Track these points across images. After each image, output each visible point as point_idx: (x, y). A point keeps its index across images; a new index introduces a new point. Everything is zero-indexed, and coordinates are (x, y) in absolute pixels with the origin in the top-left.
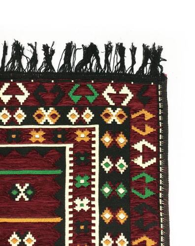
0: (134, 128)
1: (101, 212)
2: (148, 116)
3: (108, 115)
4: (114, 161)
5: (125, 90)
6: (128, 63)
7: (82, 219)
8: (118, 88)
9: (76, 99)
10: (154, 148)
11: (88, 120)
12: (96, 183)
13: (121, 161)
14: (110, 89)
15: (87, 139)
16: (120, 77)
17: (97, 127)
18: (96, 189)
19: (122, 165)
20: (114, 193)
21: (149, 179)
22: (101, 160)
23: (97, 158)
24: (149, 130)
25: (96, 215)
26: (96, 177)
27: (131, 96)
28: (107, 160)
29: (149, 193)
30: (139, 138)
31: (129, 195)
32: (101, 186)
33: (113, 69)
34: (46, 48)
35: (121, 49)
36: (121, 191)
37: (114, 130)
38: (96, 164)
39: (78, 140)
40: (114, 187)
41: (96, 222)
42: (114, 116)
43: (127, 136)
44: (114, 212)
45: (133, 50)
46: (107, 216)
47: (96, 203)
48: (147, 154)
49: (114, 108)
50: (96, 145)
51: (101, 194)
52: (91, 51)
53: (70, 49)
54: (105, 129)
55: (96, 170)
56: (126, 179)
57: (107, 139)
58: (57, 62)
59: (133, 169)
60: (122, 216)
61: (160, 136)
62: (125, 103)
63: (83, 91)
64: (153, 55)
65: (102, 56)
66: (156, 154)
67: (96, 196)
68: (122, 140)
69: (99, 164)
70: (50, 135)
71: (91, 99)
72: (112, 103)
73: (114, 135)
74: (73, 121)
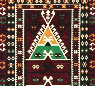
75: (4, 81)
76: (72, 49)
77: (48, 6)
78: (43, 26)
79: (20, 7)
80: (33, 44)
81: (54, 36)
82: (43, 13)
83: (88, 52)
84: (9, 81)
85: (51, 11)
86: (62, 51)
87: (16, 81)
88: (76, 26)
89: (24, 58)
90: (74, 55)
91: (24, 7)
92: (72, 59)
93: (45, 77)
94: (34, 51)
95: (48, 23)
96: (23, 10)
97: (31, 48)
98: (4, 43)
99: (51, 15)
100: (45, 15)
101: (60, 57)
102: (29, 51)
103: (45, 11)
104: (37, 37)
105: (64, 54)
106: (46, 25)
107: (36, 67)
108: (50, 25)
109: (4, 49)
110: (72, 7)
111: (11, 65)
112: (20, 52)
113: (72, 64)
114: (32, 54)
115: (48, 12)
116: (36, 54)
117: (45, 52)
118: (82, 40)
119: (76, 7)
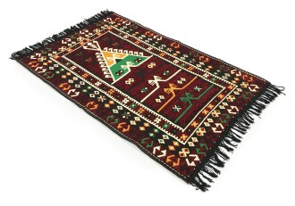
0: (173, 156)
1: (150, 124)
2: (175, 164)
3: (186, 150)
4: (165, 140)
5: (193, 164)
6: (205, 174)
7: (153, 118)
8: (196, 162)
9: (202, 145)
10: (159, 156)
11: (189, 143)
12: (161, 129)
13: (163, 142)
14: (197, 159)
15: (181, 137)
16: (200, 166)
17: (184, 144)
18: (159, 128)
19: (161, 141)
20: (153, 132)
21: (148, 146)
22: (169, 136)
23: (171, 135)
24: (168, 160)
25: (150, 122)
26: (164, 131)
27: (189, 164)
28: (168, 138)
29: (143, 142)
30: (168, 154)
31: (148, 136)
32: (159, 130)
33: (206, 166)
34: (232, 150)
35: (215, 176)
36: (152, 135)
38: (169, 134)
39: (184, 135)
40: (155, 133)
41: (147, 121)
42: (184, 152)
43: (171, 151)
44: (146, 128)
45: (211, 181)
46: (147, 125)
47: (154, 125)
48: (158, 153)
49: (188, 155)
50: (177, 138)
51: (156, 128)
52: (221, 164)
53: (227, 157)
54: (181, 146)
55: (166, 132)
57: (176, 144)
58: (223, 149)
59: (157, 144)
60: (142, 129)
61: (162, 162)
62: (187, 160)
63: (203, 149)
64: (203, 187)
65: (216, 167)
66: (156, 155)
67: (157, 126)
68: (172, 148)
70: (192, 128)
71: (198, 150)
72: (191, 155)
73: (175, 147)
74: (193, 138)
75: (112, 117)
76: (144, 49)
77: (85, 41)
78: (97, 54)
79: (57, 57)
80: (104, 69)
81: (117, 53)
82: (85, 48)
83: (159, 43)
84: (117, 113)
85: (91, 42)
86: (137, 55)
87: (125, 107)
88: (126, 37)
89: (108, 85)
90: (151, 51)
92: (154, 54)
93: (150, 82)
94: (111, 73)
96: (63, 56)
97: (105, 73)
98: (71, 89)
99: (95, 44)
100: (89, 47)
101: (141, 60)
102: (107, 76)
103: (86, 45)
104: (101, 63)
105: (142, 56)
106: (99, 52)
107: (129, 81)
108: (102, 49)
109: (77, 93)
111: (102, 99)
112: (98, 84)
113: (159, 57)
115: (90, 44)
116: (116, 73)
117: (122, 66)
118: (143, 40)
119: (109, 29)
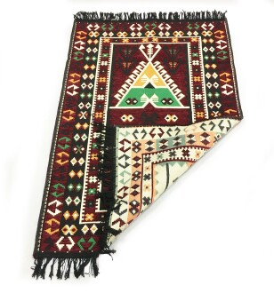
0: (59, 223)
1: (83, 176)
2: (49, 231)
3: (73, 230)
4: (73, 203)
5: (60, 247)
8: (65, 248)
9: (92, 240)
10: (49, 211)
11: (85, 226)
12: (84, 191)
13: (68, 203)
14: (69, 247)
15: (87, 215)
16: (62, 255)
17: (80, 223)
18: (85, 187)
19: (69, 201)
20: (75, 185)
21: (54, 194)
22: (80, 203)
23: (83, 204)
24: (50, 222)
25: (86, 174)
26: (84, 194)
27: (57, 243)
28: (77, 203)
29: (56, 186)
30: (56, 217)
31: (67, 185)
32: (82, 190)
33: (66, 261)
35: (59, 275)
36: (71, 187)
37: (71, 221)
38: (83, 201)
39: (92, 215)
40: (75, 189)
41: (86, 171)
42: (69, 230)
43: (63, 217)
44: (76, 176)
45: (51, 275)
46: (80, 174)
47: (85, 180)
49: (69, 235)
50: (82, 211)
51: (82, 185)
52: (79, 273)
54: (76, 222)
55: (83, 197)
56: (68, 193)
57: (75, 215)
59: (62, 199)
60: (72, 174)
61: (44, 217)
62: (62, 238)
63: (86, 246)
64: (39, 272)
65: (72, 270)
66: (48, 208)
67: (85, 184)
68: (67, 215)
69: (81, 201)
71: (82, 240)
72: (70, 238)
73: (71, 218)
74: (94, 226)
75: (68, 140)
76: (191, 93)
77: (150, 40)
78: (142, 63)
79: (107, 41)
80: (124, 86)
81: (160, 76)
82: (142, 48)
83: (220, 97)
84: (76, 140)
85: (155, 45)
86: (174, 95)
87: (89, 140)
88: (196, 63)
89: (107, 106)
90: (195, 101)
91: (112, 41)
92: (193, 108)
94: (125, 95)
95: (150, 60)
96: (112, 44)
97: (121, 91)
98: (76, 84)
99: (155, 50)
100: (146, 50)
101: (170, 104)
102: (117, 96)
103: (145, 45)
104: (132, 76)
105: (178, 100)
106: (146, 61)
107: (127, 118)
108: (153, 62)
109: (75, 93)
110: (189, 40)
111: (83, 115)
112: (101, 97)
113: (193, 115)
114: (121, 100)
115: (150, 46)
116: (129, 99)
117: (144, 96)
118: (207, 80)
119: (194, 40)
